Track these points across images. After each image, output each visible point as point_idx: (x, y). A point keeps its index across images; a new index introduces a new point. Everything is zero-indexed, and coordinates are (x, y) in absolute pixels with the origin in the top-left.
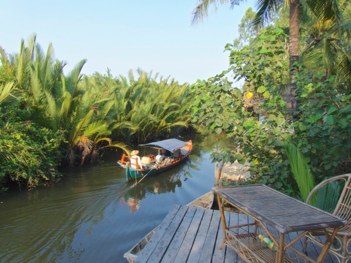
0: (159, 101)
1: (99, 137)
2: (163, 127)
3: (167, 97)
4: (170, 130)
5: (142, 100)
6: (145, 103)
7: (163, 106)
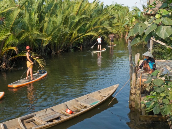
0: (69, 14)
1: (8, 46)
2: (75, 38)
3: (77, 10)
4: (82, 41)
5: (53, 13)
6: (57, 16)
7: (74, 18)
